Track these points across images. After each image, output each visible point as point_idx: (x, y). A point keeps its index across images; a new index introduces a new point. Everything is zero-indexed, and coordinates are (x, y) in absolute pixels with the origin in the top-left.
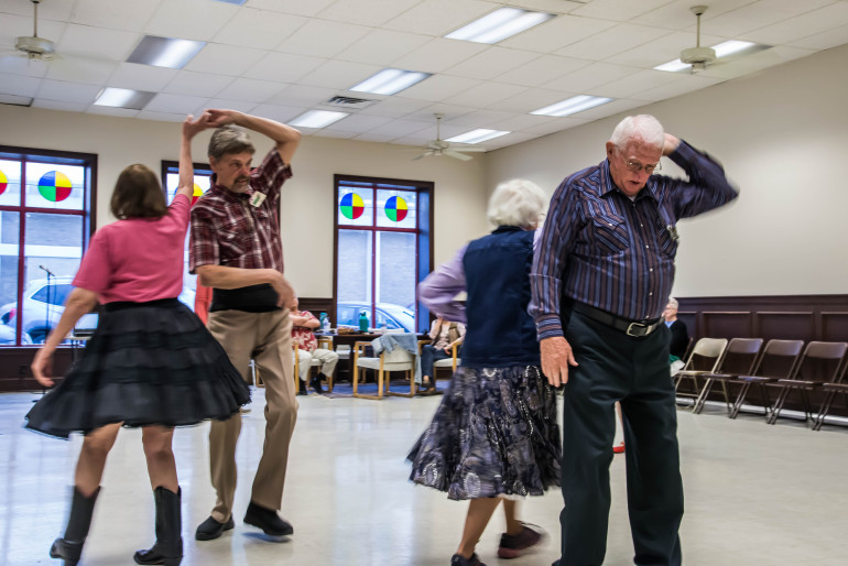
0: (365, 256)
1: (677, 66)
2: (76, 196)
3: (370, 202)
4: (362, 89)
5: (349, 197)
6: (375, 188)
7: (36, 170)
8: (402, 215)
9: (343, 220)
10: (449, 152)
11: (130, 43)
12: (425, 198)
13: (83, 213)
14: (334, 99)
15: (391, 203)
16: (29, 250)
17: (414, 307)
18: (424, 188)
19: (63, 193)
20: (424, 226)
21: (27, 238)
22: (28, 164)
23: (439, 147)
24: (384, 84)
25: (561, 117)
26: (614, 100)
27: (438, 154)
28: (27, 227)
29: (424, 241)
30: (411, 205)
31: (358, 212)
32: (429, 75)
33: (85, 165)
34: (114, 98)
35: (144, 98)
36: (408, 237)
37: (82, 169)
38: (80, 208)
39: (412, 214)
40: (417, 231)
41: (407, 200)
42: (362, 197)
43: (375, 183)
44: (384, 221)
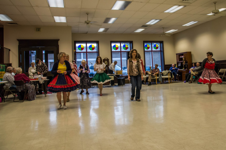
0: (150, 56)
1: (211, 14)
2: (96, 49)
3: (150, 46)
4: (148, 24)
5: (146, 45)
6: (151, 43)
7: (89, 45)
8: (157, 48)
9: (146, 50)
10: (166, 35)
11: (103, 19)
12: (162, 44)
13: (97, 52)
14: (142, 26)
15: (155, 46)
16: (89, 60)
17: (161, 66)
18: (161, 42)
19: (93, 49)
20: (162, 50)
21: (88, 57)
22: (87, 44)
23: (164, 34)
24: (152, 22)
25: (188, 26)
26: (199, 22)
27: (164, 35)
28: (88, 55)
29: (162, 53)
31: (148, 48)
32: (161, 20)
33: (97, 43)
34: (101, 30)
35: (106, 30)
36: (159, 52)
37: (96, 44)
38: (96, 51)
39: (159, 47)
40: (161, 51)
41: (158, 45)
42: (149, 45)
43: (151, 42)
44: (154, 49)
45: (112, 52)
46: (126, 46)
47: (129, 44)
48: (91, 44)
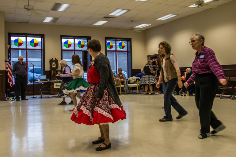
0: (114, 58)
1: (194, 6)
2: (40, 45)
3: (114, 44)
4: (112, 14)
5: (109, 43)
6: (116, 41)
7: (30, 39)
8: (123, 47)
9: (108, 49)
10: (135, 30)
11: (51, 5)
12: (129, 43)
13: (41, 50)
14: (104, 17)
15: (120, 44)
16: (29, 60)
17: (127, 71)
18: (129, 40)
19: (36, 45)
20: (129, 50)
21: (28, 56)
22: (28, 38)
23: (133, 29)
24: (118, 13)
25: (164, 20)
26: (178, 15)
27: (132, 31)
28: (28, 54)
29: (129, 54)
30: (126, 44)
31: (112, 47)
32: (129, 10)
33: (41, 37)
34: (48, 20)
35: (55, 19)
36: (125, 53)
37: (40, 38)
38: (40, 48)
39: (126, 47)
40: (127, 51)
41: (124, 43)
42: (112, 43)
43: (116, 39)
44: (118, 49)
45: (62, 50)
46: (82, 43)
47: (86, 40)
48: (33, 38)
